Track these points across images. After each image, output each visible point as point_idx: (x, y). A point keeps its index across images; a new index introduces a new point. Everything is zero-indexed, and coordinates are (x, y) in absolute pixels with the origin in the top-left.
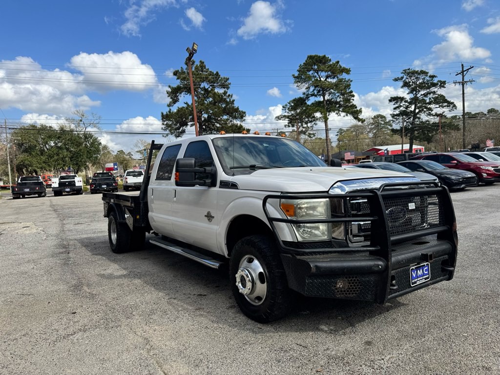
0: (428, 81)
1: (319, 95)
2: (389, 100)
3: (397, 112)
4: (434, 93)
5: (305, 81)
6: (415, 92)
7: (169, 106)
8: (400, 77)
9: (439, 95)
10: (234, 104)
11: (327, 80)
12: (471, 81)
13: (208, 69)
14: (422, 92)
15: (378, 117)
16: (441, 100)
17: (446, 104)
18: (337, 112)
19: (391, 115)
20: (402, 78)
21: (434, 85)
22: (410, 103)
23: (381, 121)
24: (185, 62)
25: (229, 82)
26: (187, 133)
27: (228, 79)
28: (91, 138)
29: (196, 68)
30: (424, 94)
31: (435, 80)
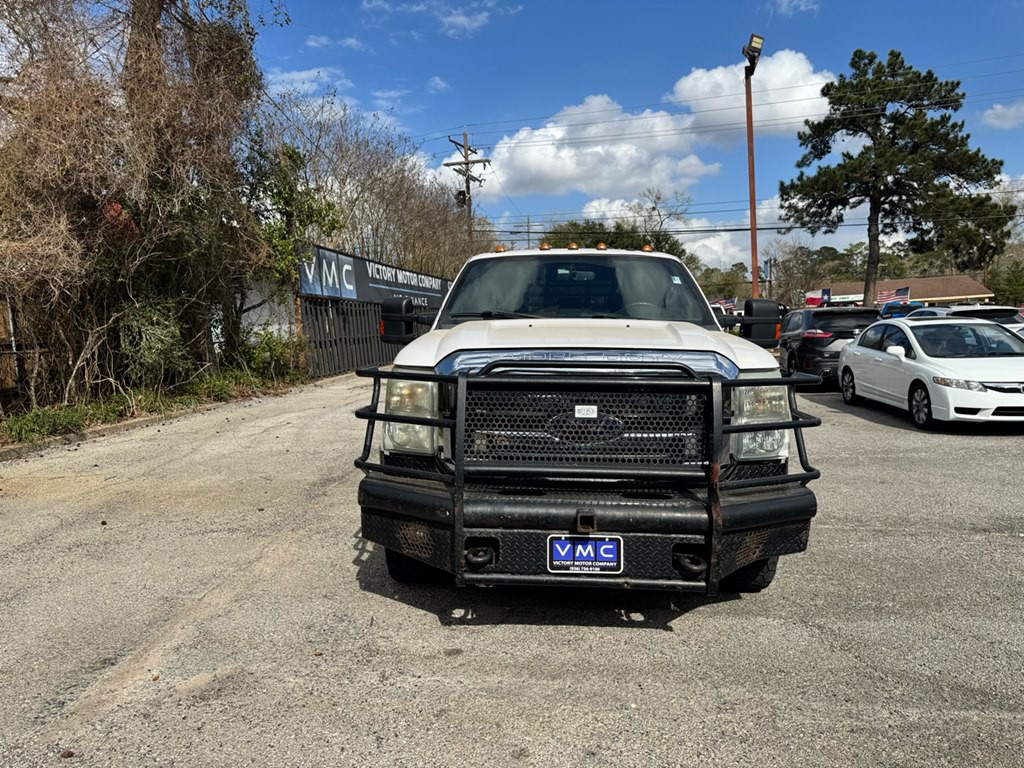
7: (800, 165)
10: (966, 145)
13: (911, 68)
24: (850, 60)
25: (959, 91)
26: (845, 223)
27: (958, 84)
28: (667, 242)
29: (879, 71)
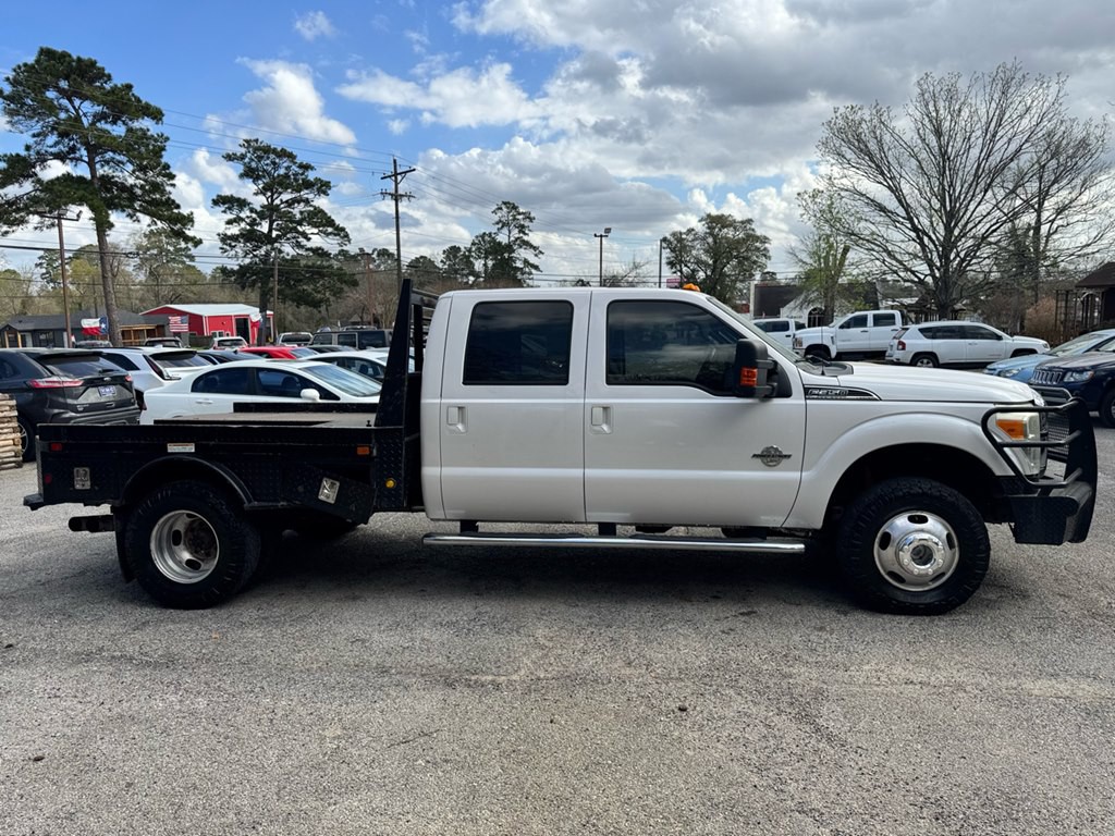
0: (296, 175)
1: (72, 159)
2: (213, 200)
3: (234, 230)
4: (307, 202)
5: (34, 113)
6: (269, 194)
8: (238, 154)
9: (315, 208)
11: (98, 124)
12: (409, 197)
14: (286, 196)
15: (160, 234)
16: (321, 220)
17: (330, 230)
18: (130, 211)
19: (219, 235)
20: (243, 157)
21: (308, 185)
22: (262, 216)
23: (168, 244)
30: (287, 202)
31: (311, 176)
